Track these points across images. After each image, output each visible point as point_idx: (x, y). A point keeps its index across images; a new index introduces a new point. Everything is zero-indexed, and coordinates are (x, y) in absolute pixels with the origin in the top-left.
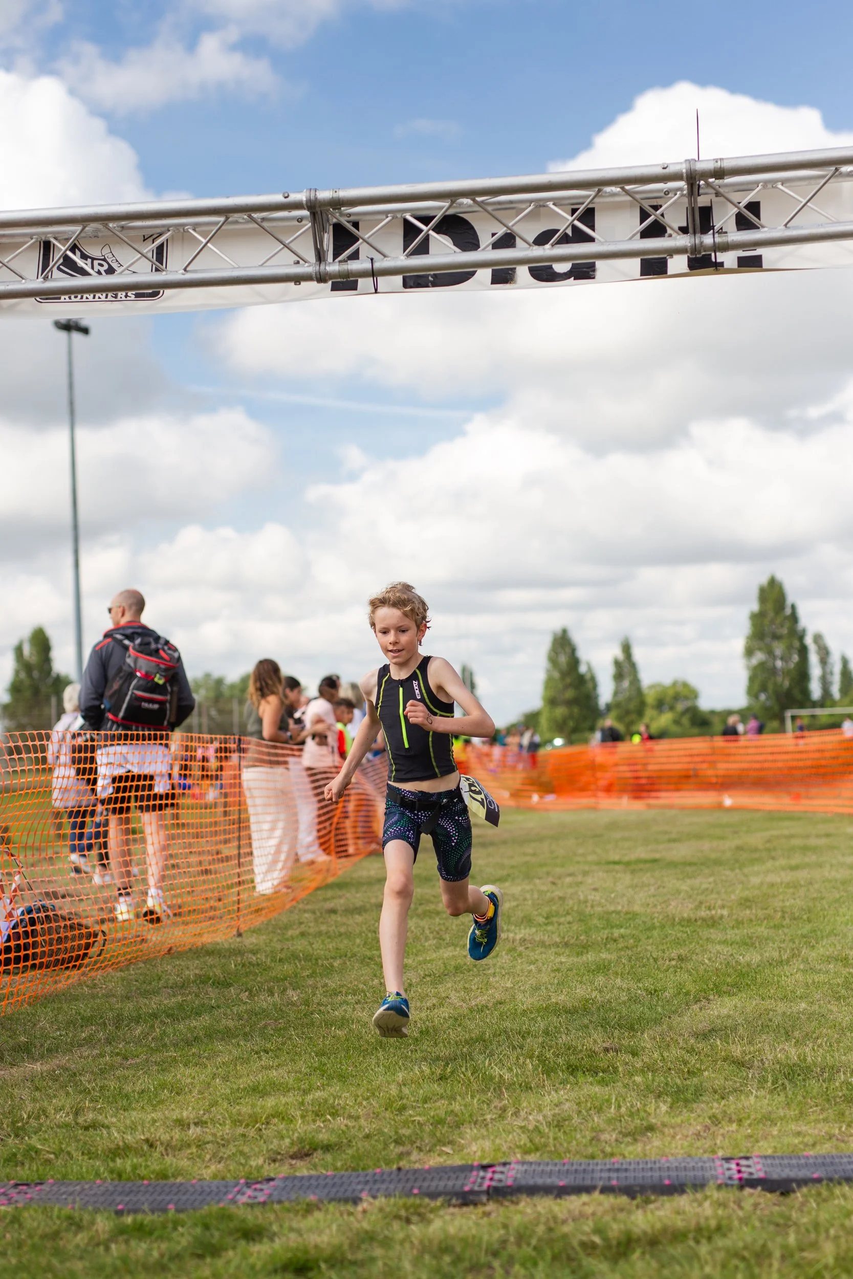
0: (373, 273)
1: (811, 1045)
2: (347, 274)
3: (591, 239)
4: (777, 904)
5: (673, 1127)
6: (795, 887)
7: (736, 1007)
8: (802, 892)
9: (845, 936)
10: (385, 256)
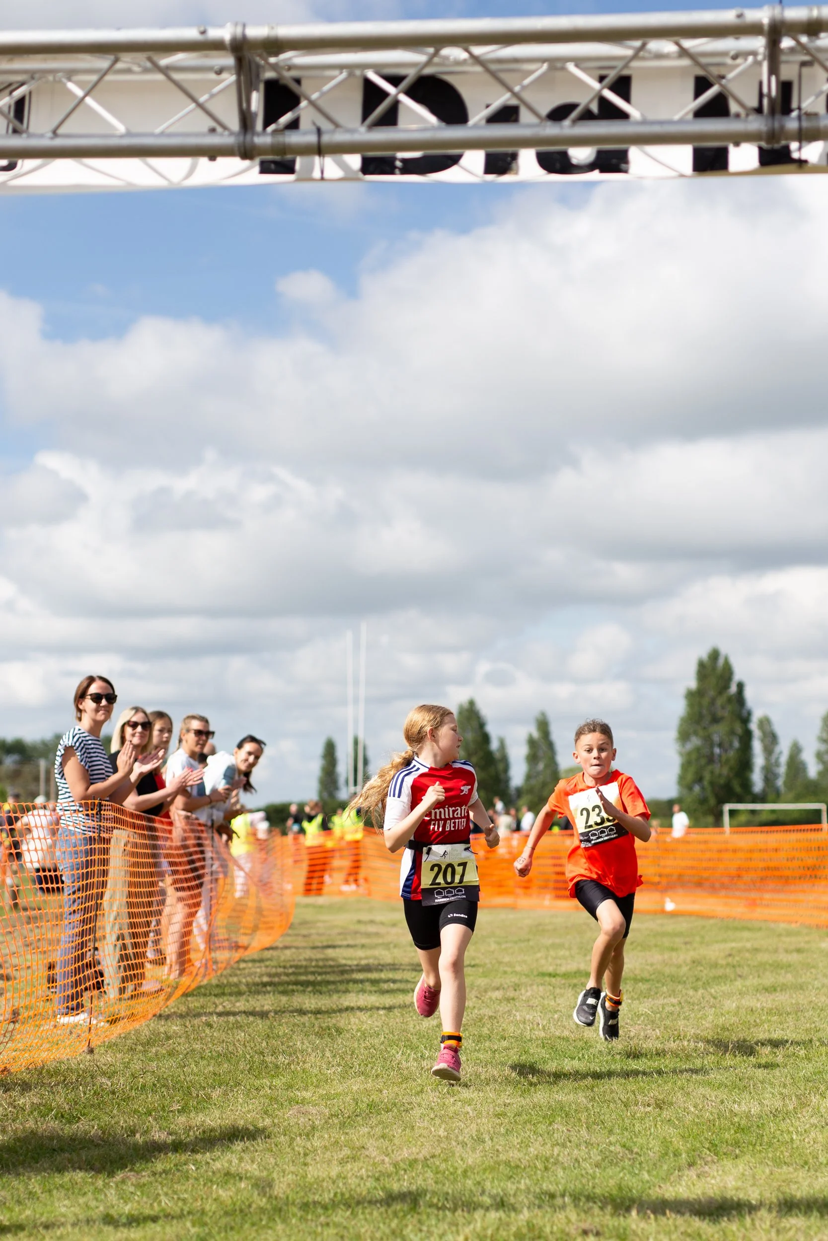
0: (320, 150)
2: (283, 149)
3: (623, 116)
6: (781, 1014)
7: (743, 1175)
8: (790, 1019)
10: (337, 125)
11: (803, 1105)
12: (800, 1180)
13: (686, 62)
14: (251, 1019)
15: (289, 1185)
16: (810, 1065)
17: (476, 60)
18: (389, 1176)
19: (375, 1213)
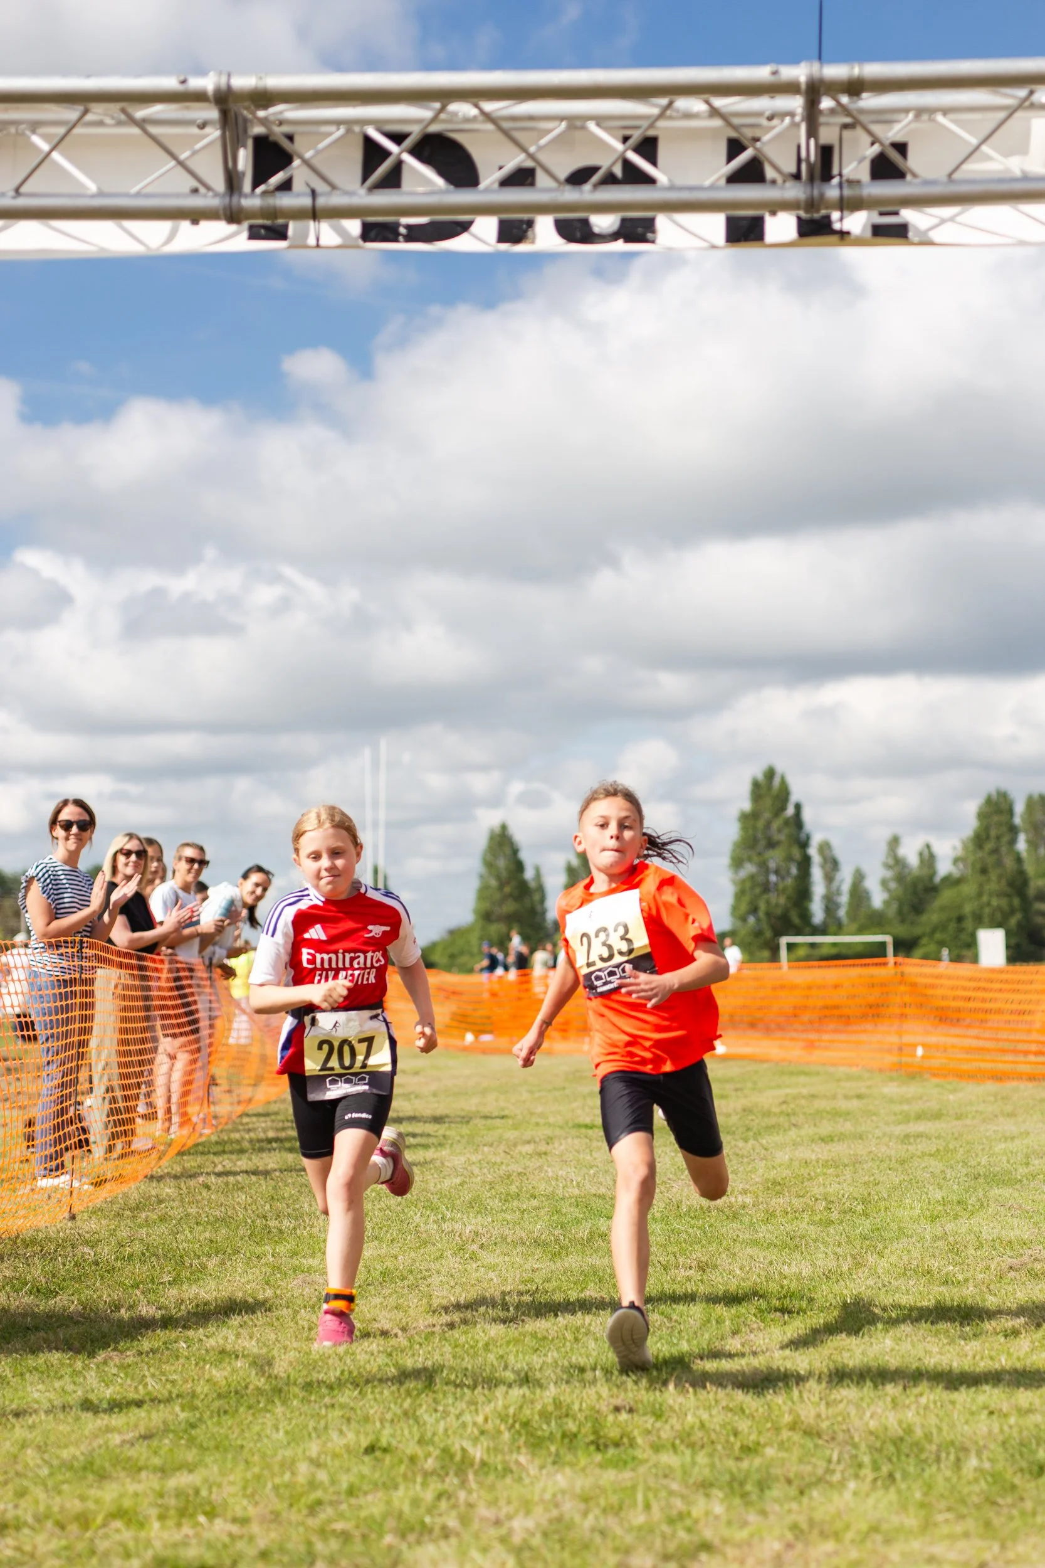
0: (314, 214)
1: (913, 1407)
2: (274, 213)
3: (650, 180)
4: (817, 1191)
5: (739, 1545)
6: (838, 1167)
8: (848, 1173)
9: (922, 1239)
10: (334, 188)
11: (859, 1265)
12: (854, 1347)
13: (717, 123)
14: (254, 1178)
15: (291, 1363)
16: (868, 1221)
17: (488, 117)
18: (402, 1351)
19: (386, 1392)
